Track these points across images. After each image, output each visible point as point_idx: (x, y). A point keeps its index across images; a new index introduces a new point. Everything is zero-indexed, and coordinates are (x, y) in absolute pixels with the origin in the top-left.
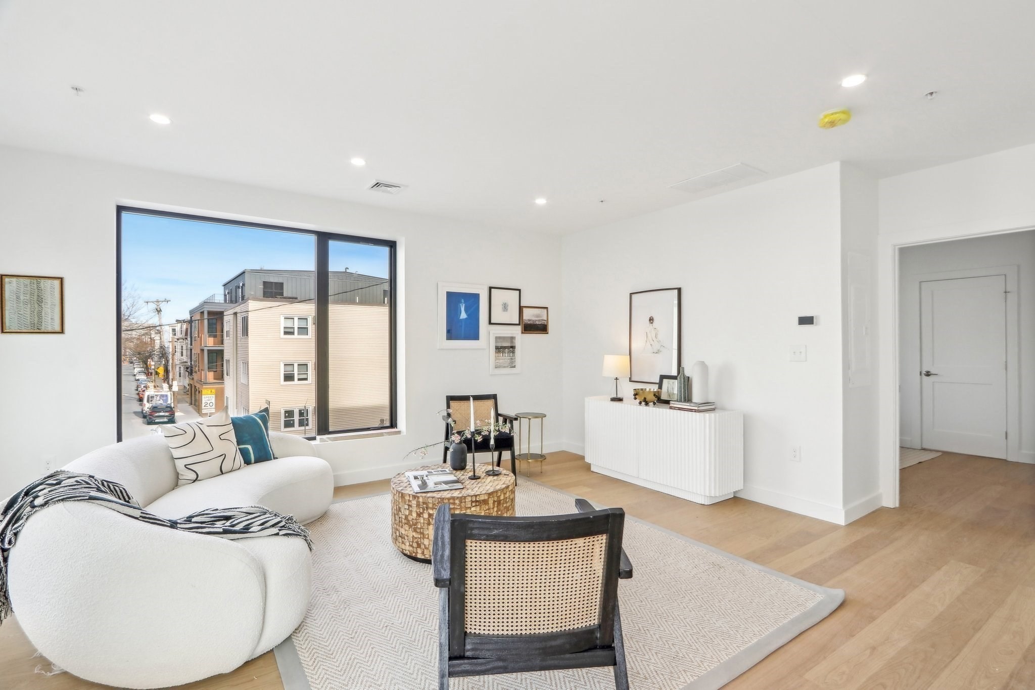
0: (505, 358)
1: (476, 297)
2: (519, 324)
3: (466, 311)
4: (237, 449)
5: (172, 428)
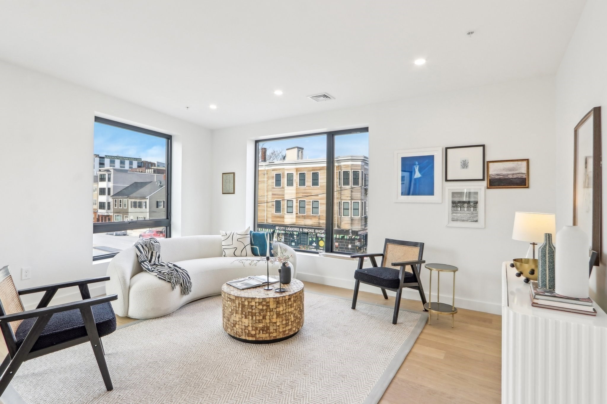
0: (465, 212)
1: (431, 159)
2: (483, 180)
3: (420, 171)
4: (245, 247)
5: (224, 233)
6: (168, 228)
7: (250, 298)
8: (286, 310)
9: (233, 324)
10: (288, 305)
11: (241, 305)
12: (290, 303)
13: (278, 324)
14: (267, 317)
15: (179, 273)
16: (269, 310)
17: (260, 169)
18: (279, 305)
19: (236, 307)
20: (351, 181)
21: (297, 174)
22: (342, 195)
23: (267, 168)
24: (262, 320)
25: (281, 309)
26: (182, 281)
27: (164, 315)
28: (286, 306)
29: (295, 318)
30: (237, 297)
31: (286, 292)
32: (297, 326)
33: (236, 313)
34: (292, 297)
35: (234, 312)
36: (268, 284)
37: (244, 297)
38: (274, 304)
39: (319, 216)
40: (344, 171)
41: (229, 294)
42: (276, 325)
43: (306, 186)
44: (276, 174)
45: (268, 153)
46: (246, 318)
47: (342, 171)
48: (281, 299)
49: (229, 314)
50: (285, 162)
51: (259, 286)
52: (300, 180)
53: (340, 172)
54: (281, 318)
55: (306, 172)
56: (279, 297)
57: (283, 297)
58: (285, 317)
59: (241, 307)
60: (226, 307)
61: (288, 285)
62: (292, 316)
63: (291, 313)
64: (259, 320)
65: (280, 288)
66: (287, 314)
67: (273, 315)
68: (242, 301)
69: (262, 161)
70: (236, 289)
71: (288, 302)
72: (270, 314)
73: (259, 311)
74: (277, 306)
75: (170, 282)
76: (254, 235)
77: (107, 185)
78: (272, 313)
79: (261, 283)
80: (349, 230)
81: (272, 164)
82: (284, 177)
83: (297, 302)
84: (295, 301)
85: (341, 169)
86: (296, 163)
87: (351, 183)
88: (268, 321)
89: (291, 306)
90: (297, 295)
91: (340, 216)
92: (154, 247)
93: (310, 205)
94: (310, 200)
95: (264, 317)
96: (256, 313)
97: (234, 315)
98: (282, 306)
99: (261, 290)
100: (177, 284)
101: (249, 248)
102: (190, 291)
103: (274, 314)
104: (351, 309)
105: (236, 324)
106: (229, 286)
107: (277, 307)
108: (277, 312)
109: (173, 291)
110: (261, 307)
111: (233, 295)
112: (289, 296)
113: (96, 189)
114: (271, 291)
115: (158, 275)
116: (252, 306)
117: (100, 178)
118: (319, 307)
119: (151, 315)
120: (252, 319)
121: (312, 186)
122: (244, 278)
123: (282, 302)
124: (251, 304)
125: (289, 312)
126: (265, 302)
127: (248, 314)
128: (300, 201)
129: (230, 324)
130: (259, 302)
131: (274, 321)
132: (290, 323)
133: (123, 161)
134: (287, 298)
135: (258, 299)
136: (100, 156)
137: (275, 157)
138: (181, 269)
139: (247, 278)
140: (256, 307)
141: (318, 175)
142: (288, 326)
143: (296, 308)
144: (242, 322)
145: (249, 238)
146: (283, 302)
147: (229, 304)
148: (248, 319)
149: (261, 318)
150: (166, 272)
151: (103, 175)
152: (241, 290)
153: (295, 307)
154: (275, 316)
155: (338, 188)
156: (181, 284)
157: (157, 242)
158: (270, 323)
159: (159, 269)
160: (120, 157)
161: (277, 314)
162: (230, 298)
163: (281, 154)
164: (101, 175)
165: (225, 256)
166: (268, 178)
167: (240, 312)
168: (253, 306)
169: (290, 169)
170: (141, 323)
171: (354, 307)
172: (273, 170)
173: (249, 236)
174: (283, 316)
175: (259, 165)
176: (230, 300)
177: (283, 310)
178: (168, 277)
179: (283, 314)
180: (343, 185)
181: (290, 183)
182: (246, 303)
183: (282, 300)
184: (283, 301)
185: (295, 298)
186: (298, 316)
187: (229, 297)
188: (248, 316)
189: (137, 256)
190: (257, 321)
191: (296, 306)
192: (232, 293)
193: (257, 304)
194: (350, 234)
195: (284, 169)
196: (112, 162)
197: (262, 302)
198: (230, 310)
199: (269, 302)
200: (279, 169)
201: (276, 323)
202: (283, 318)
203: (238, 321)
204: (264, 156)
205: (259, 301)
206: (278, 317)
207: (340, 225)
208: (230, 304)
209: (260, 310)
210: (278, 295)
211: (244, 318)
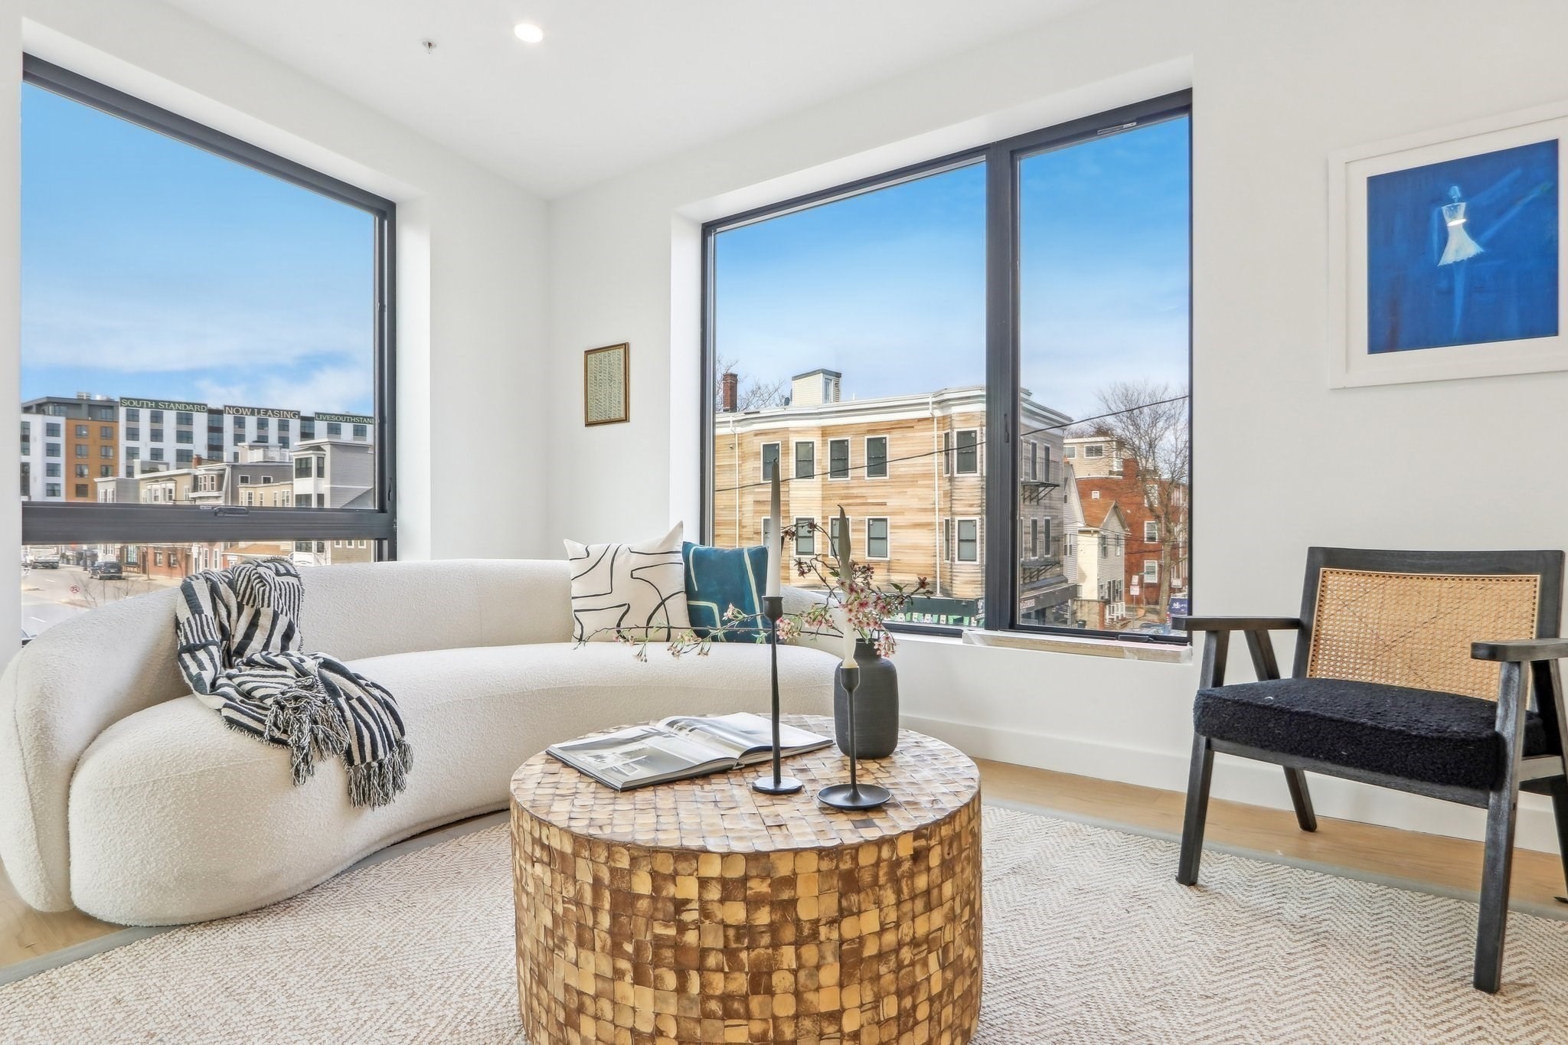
1: (1537, 160)
4: (663, 603)
5: (579, 548)
6: (386, 543)
7: (669, 851)
8: (898, 925)
9: (565, 1007)
10: (913, 898)
11: (607, 894)
12: (922, 882)
13: (850, 1024)
14: (782, 980)
15: (342, 700)
16: (789, 934)
17: (720, 431)
18: (854, 898)
19: (579, 903)
20: (982, 459)
21: (824, 443)
22: (954, 502)
23: (739, 430)
24: (745, 999)
25: (870, 922)
26: (350, 739)
27: (258, 905)
28: (899, 903)
29: (949, 975)
30: (584, 843)
31: (891, 812)
32: (957, 1022)
33: (580, 943)
34: (933, 842)
35: (567, 934)
36: (775, 756)
37: (624, 845)
38: (821, 893)
39: (889, 562)
40: (959, 430)
41: (541, 823)
42: (840, 1030)
43: (849, 479)
44: (764, 446)
45: (742, 390)
46: (639, 980)
47: (956, 430)
48: (866, 858)
49: (542, 939)
50: (790, 410)
51: (722, 770)
52: (832, 460)
53: (947, 435)
54: (866, 983)
55: (848, 438)
56: (856, 848)
57: (880, 843)
58: (891, 976)
59: (607, 906)
60: (528, 894)
61: (884, 763)
62: (933, 961)
63: (927, 942)
64: (726, 998)
65: (854, 785)
66: (906, 954)
67: (818, 967)
68: (613, 871)
69: (724, 411)
70: (594, 785)
71: (912, 875)
72: (798, 957)
73: (726, 937)
74: (844, 903)
75: (284, 743)
76: (700, 557)
77: (316, 486)
78: (810, 953)
79: (736, 754)
80: (977, 600)
81: (753, 416)
82: (787, 454)
83: (958, 869)
84: (947, 866)
85: (951, 425)
86: (821, 413)
87: (982, 466)
88: (785, 1006)
89: (930, 900)
90: (957, 829)
91: (949, 562)
92: (264, 591)
93: (864, 531)
94: (862, 518)
95: (761, 982)
96: (704, 952)
97: (571, 951)
98: (878, 903)
99: (734, 789)
100: (321, 751)
101: (678, 608)
102: (397, 786)
103: (822, 957)
104: (1174, 882)
105: (581, 1009)
106: (560, 765)
107: (841, 910)
108: (842, 942)
109: (302, 789)
110: (736, 913)
111: (561, 829)
112: (918, 834)
113: (288, 497)
114: (796, 798)
115: (226, 706)
116: (680, 905)
117: (296, 469)
118: (1014, 871)
119: (176, 908)
120: (681, 989)
121: (866, 478)
122: (648, 724)
123: (876, 877)
124: (670, 890)
125: (915, 943)
126: (763, 878)
127: (655, 954)
128: (832, 519)
129: (549, 1006)
130: (724, 882)
131: (825, 1002)
132: (922, 1012)
133: (360, 428)
134: (905, 848)
135: (718, 860)
136: (302, 414)
137: (761, 402)
138: (360, 685)
139: (661, 726)
140: (705, 913)
141: (885, 444)
142: (912, 1029)
143: (953, 909)
144: (614, 1003)
145: (681, 569)
146: (882, 880)
147: (538, 882)
148: (656, 988)
149: (740, 983)
150: (270, 696)
151: (304, 461)
152: (615, 790)
153: (947, 906)
154: (830, 974)
155: (941, 482)
156: (349, 754)
157: (288, 573)
158: (796, 1017)
159: (245, 683)
160: (353, 417)
161: (841, 958)
162: (543, 847)
163: (776, 395)
164: (301, 459)
165: (580, 640)
166: (743, 458)
167: (602, 938)
168: (687, 901)
169: (802, 430)
170: (140, 947)
171: (1188, 875)
172: (756, 435)
173: (679, 558)
174: (883, 969)
175: (717, 420)
176: (546, 859)
177: (883, 929)
178: (276, 716)
179: (881, 956)
180: (958, 472)
181: (805, 470)
182: (642, 884)
183: (877, 864)
184: (881, 873)
185: (951, 846)
186: (965, 956)
187: (537, 835)
188: (656, 967)
189: (177, 624)
190: (714, 1006)
191: (953, 899)
192: (559, 813)
193: (714, 893)
194: (980, 611)
195: (786, 429)
196: (334, 430)
197: (746, 878)
198: (548, 921)
199: (790, 881)
200: (774, 432)
201: (835, 1016)
202: (882, 981)
203: (592, 992)
204: (731, 396)
205: (728, 875)
206: (851, 976)
207: (948, 588)
208: (548, 881)
209: (731, 933)
210: (844, 832)
211: (629, 978)
